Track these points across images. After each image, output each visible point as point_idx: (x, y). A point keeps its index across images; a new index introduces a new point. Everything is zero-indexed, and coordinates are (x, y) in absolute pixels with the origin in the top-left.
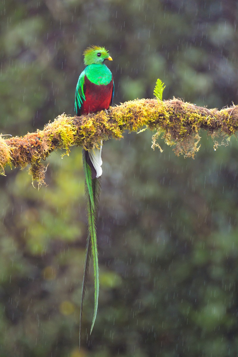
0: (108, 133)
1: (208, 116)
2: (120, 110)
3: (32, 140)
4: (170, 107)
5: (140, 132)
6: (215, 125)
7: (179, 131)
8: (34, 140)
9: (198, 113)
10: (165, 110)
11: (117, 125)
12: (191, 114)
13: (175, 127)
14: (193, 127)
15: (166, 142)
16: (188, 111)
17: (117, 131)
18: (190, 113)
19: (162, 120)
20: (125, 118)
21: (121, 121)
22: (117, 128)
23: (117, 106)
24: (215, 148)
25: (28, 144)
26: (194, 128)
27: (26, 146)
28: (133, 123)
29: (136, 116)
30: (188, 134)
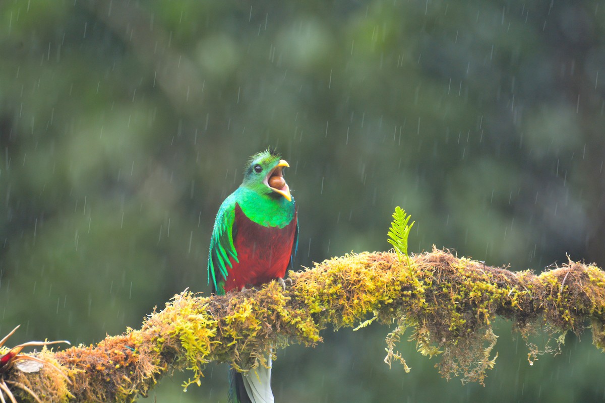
0: (287, 332)
1: (513, 288)
2: (313, 277)
3: (116, 352)
4: (427, 268)
5: (359, 327)
6: (529, 308)
7: (448, 323)
8: (121, 353)
9: (489, 282)
10: (414, 276)
11: (307, 312)
12: (473, 284)
13: (438, 314)
14: (478, 313)
15: (418, 348)
16: (468, 277)
17: (307, 327)
18: (471, 282)
19: (408, 299)
20: (325, 297)
21: (317, 304)
22: (308, 320)
23: (307, 269)
24: (531, 360)
25: (108, 362)
26: (482, 315)
27: (103, 365)
28: (343, 307)
29: (350, 292)
30: (469, 330)
